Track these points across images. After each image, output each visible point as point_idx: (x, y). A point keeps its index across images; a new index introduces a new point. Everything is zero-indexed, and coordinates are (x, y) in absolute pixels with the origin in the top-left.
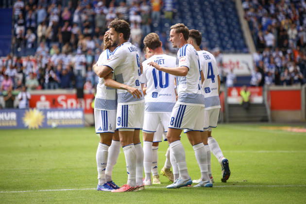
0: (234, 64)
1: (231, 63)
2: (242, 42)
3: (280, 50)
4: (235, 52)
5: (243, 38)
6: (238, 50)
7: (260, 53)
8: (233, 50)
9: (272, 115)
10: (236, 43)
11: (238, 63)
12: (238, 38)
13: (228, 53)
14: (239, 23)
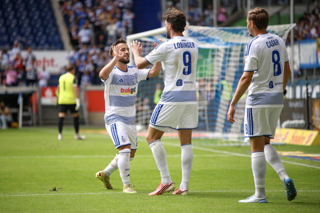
0: (48, 62)
1: (45, 60)
2: (56, 38)
3: (97, 47)
4: (50, 49)
5: (57, 33)
6: (52, 47)
7: (77, 49)
8: (46, 46)
9: (89, 118)
10: (50, 39)
11: (52, 61)
12: (52, 33)
13: (42, 49)
14: (53, 17)
